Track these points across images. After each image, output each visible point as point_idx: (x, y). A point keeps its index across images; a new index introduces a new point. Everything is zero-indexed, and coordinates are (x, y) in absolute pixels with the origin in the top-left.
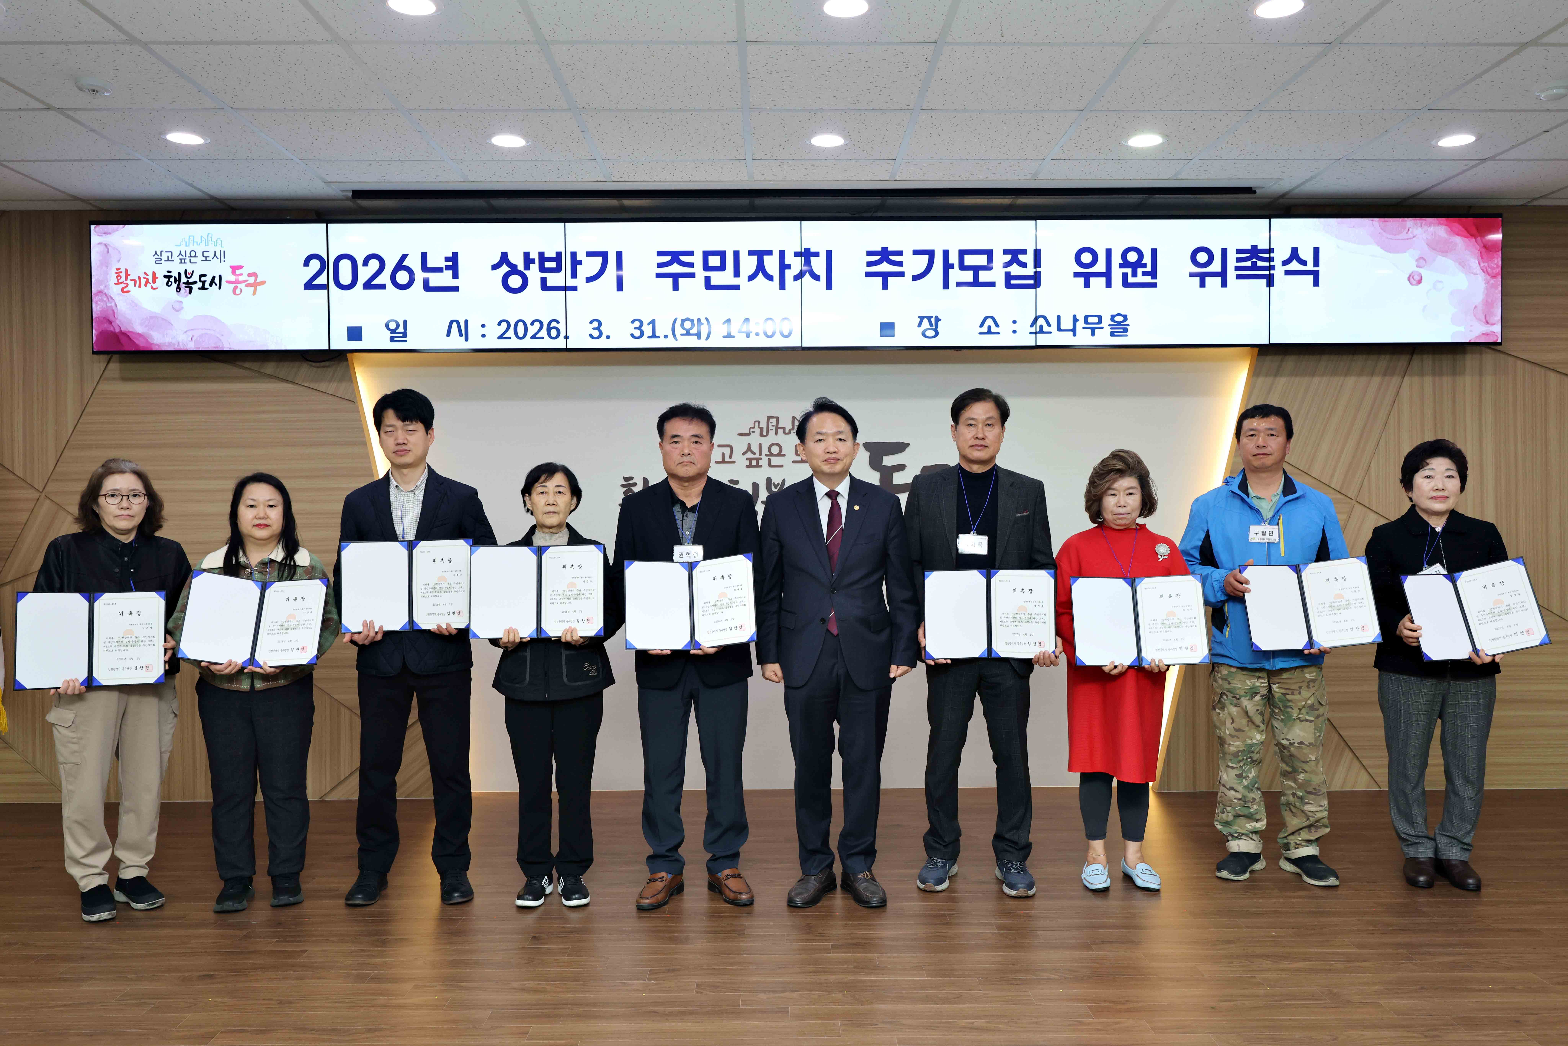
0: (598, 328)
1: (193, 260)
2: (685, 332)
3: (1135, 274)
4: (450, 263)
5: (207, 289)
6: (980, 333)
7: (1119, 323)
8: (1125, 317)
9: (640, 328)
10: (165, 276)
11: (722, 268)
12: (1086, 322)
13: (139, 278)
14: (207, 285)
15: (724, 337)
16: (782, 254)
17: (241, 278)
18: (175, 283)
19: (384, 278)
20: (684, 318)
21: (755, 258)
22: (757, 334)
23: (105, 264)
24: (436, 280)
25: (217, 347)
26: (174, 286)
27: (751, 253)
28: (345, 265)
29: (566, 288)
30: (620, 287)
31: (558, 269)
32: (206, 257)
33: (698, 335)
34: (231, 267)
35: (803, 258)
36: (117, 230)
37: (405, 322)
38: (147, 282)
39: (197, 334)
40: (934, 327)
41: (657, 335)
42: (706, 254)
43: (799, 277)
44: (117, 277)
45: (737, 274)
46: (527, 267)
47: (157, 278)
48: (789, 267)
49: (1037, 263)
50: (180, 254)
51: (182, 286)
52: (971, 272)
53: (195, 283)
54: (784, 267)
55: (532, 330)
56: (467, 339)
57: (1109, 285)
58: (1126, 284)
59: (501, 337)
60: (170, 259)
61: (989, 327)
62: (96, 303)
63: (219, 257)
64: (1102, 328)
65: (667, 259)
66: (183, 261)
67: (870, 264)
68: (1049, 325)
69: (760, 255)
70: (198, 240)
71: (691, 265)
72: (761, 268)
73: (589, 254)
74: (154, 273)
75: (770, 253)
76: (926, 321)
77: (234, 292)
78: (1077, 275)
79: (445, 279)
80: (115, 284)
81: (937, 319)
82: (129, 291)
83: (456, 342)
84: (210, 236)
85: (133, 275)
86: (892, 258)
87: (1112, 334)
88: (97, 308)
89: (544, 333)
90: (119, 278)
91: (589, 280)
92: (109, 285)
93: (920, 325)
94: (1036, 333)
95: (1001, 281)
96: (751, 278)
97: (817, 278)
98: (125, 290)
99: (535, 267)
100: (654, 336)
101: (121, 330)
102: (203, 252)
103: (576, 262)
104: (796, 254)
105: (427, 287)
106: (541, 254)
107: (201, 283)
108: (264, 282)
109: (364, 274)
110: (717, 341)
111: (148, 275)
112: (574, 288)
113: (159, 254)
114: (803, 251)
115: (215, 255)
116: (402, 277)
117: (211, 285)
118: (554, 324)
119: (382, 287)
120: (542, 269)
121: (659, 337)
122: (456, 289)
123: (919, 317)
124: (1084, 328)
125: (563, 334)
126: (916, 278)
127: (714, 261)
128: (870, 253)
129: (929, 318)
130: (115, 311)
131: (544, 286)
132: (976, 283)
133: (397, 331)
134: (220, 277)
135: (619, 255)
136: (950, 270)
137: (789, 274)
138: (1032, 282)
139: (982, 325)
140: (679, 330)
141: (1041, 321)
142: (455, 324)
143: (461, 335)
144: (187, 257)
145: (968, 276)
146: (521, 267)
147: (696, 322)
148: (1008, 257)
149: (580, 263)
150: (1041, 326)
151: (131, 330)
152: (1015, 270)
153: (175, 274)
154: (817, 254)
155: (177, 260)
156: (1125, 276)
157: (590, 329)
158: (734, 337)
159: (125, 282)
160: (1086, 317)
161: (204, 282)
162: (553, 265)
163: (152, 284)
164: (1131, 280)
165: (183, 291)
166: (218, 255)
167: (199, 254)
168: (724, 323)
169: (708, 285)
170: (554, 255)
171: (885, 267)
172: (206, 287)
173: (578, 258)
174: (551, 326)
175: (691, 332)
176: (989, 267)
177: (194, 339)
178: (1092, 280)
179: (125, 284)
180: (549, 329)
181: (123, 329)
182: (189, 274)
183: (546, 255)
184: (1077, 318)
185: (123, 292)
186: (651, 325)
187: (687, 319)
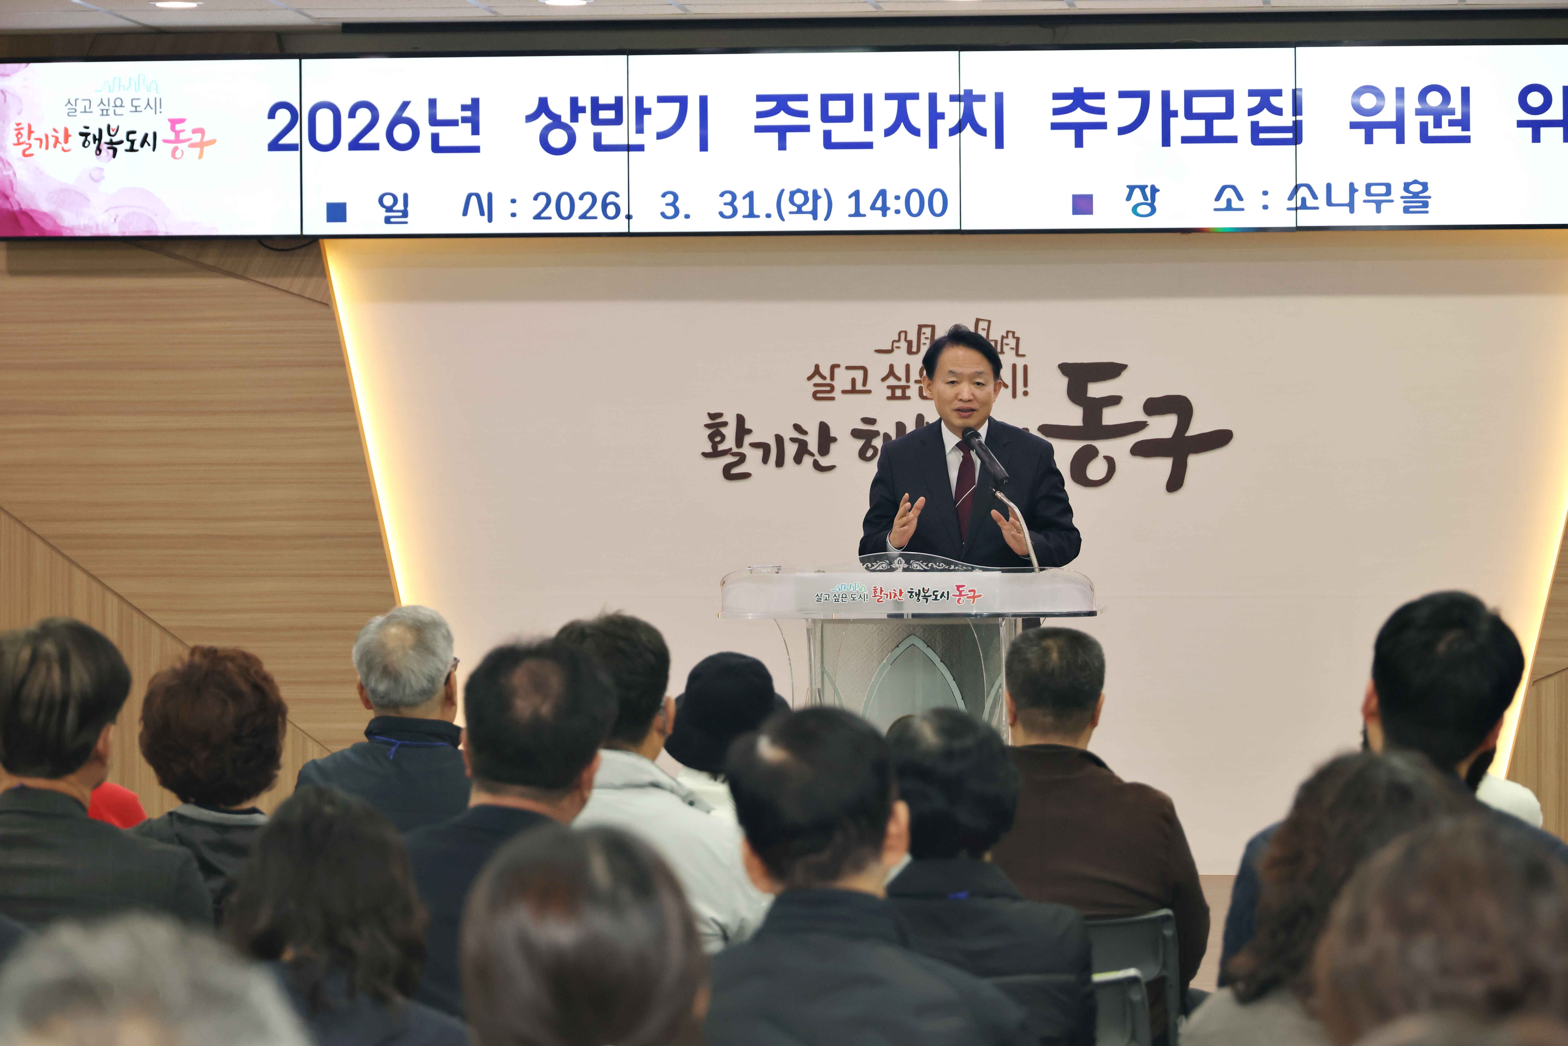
0: (673, 204)
1: (118, 110)
2: (795, 209)
3: (1438, 124)
4: (468, 114)
5: (137, 151)
6: (1216, 210)
7: (1416, 195)
8: (1425, 186)
9: (731, 204)
10: (82, 134)
11: (848, 117)
12: (1368, 193)
13: (47, 136)
14: (137, 146)
15: (850, 216)
16: (933, 98)
17: (183, 136)
18: (95, 143)
19: (378, 135)
20: (794, 189)
21: (894, 103)
22: (897, 212)
23: (2, 117)
24: (448, 137)
25: (150, 232)
26: (93, 147)
27: (889, 97)
28: (325, 118)
29: (629, 148)
30: (704, 147)
31: (618, 121)
32: (136, 107)
33: (814, 213)
34: (170, 120)
35: (962, 104)
36: (17, 71)
37: (406, 196)
38: (57, 141)
39: (122, 213)
40: (1149, 201)
41: (756, 213)
42: (826, 99)
43: (956, 130)
44: (17, 135)
45: (868, 126)
46: (574, 119)
47: (71, 136)
48: (942, 116)
49: (1297, 109)
50: (102, 102)
51: (104, 147)
52: (1202, 123)
53: (121, 142)
55: (581, 207)
56: (490, 220)
57: (1400, 139)
58: (1425, 138)
59: (538, 217)
60: (87, 110)
61: (1229, 201)
63: (154, 107)
64: (1392, 201)
65: (771, 105)
66: (104, 113)
67: (1057, 112)
68: (1315, 197)
69: (902, 99)
70: (125, 82)
71: (804, 114)
72: (902, 117)
73: (662, 99)
74: (66, 130)
75: (915, 96)
76: (1137, 192)
77: (173, 156)
78: (1354, 125)
79: (460, 135)
80: (15, 144)
81: (1154, 190)
82: (32, 155)
83: (476, 224)
84: (141, 77)
85: (38, 133)
86: (1089, 102)
87: (1406, 210)
89: (597, 210)
90: (20, 136)
91: (661, 136)
92: (6, 146)
93: (1129, 198)
94: (1296, 209)
95: (1245, 135)
96: (889, 132)
97: (982, 132)
98: (27, 153)
99: (585, 118)
100: (751, 215)
101: (21, 209)
102: (132, 100)
103: (642, 111)
104: (953, 98)
105: (436, 147)
106: (595, 100)
107: (130, 143)
108: (213, 142)
109: (350, 129)
110: (841, 221)
111: (57, 132)
112: (640, 148)
113: (73, 102)
114: (962, 93)
115: (148, 104)
116: (403, 134)
117: (142, 145)
118: (611, 198)
119: (375, 147)
120: (596, 120)
121: (758, 216)
122: (476, 149)
123: (1128, 186)
124: (1365, 201)
125: (624, 212)
126: (1123, 131)
127: (837, 108)
128: (1057, 96)
129: (1143, 188)
130: (14, 182)
131: (599, 146)
132: (1209, 138)
133: (394, 209)
134: (155, 134)
135: (703, 101)
136: (1172, 120)
137: (943, 127)
138: (1290, 136)
139: (1218, 198)
140: (787, 207)
141: (1303, 192)
142: (474, 199)
143: (482, 213)
144: (110, 108)
145: (1198, 128)
146: (566, 118)
147: (810, 195)
148: (1256, 101)
149: (649, 111)
150: (1304, 200)
151: (33, 207)
152: (1266, 118)
153: (94, 131)
154: (982, 98)
155: (96, 110)
156: (1424, 126)
157: (662, 205)
158: (864, 215)
159: (27, 142)
160: (1368, 186)
161: (133, 142)
162: (610, 114)
163: (64, 144)
164: (1432, 132)
165: (104, 153)
166: (152, 104)
167: (127, 103)
168: (850, 197)
169: (828, 143)
170: (613, 102)
171: (1079, 116)
172: (135, 148)
173: (646, 106)
174: (608, 201)
175: (804, 209)
176: (1229, 114)
177: (118, 220)
178: (1376, 132)
179: (27, 144)
180: (605, 205)
181: (23, 207)
182: (113, 131)
183: (601, 102)
184: (1356, 187)
185: (24, 155)
186: (748, 199)
187: (799, 191)
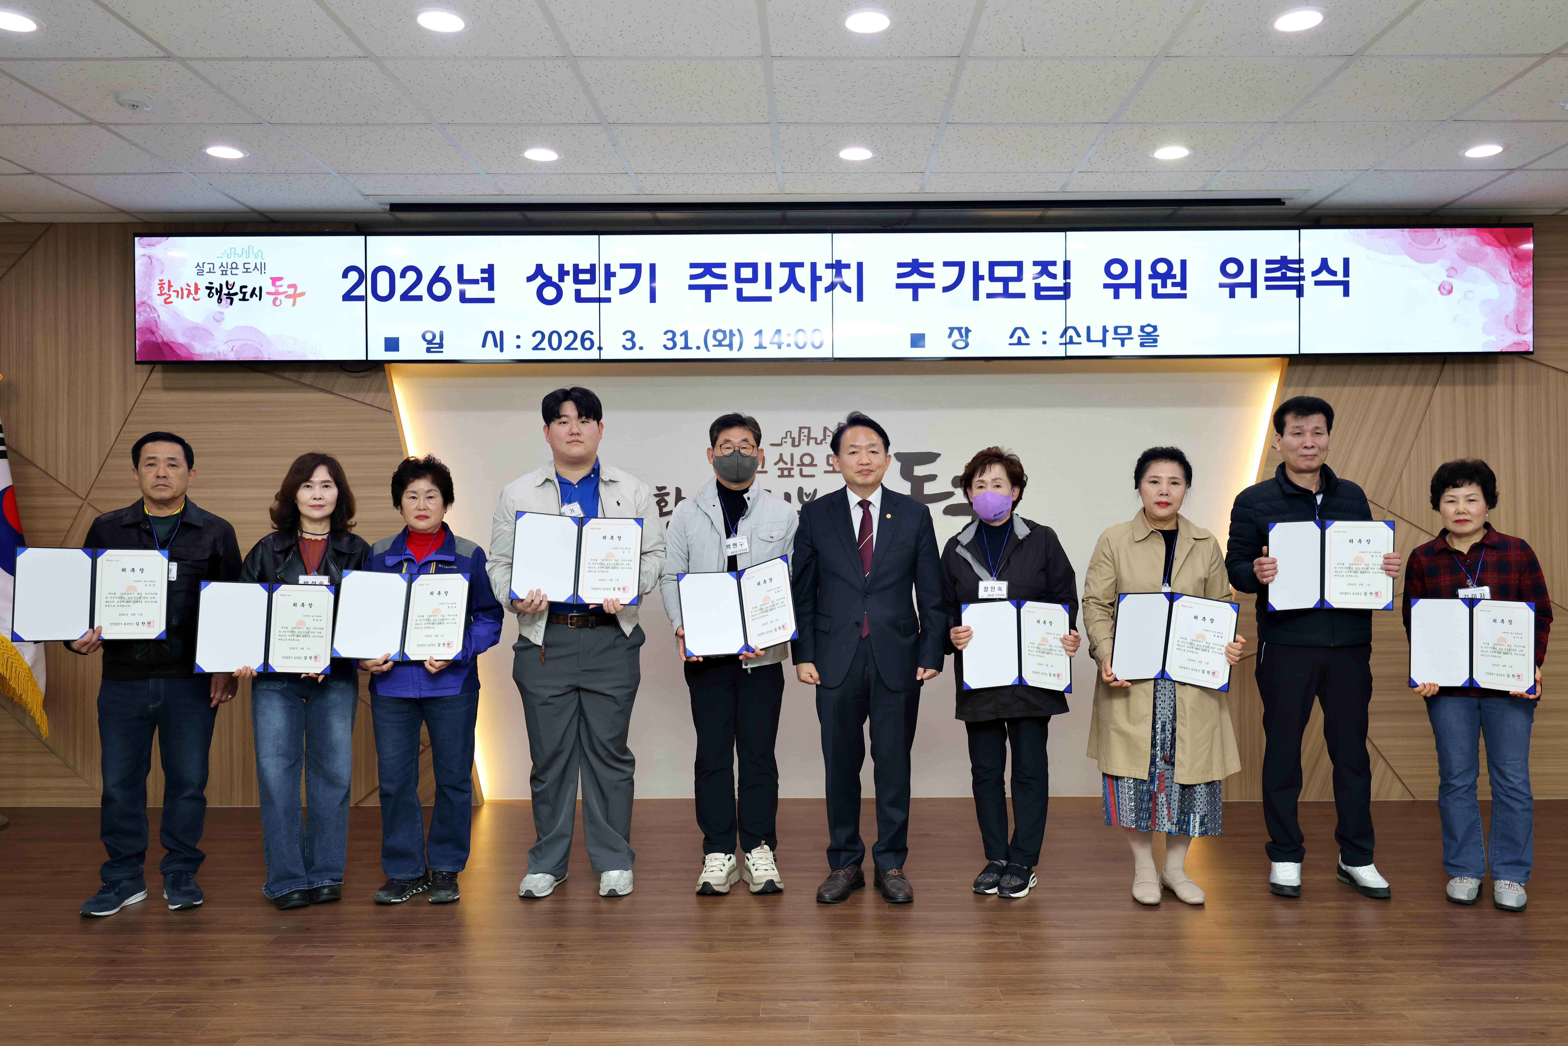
0: (631, 340)
1: (234, 271)
2: (717, 343)
3: (1164, 285)
4: (486, 275)
5: (248, 300)
6: (1010, 344)
7: (1149, 334)
8: (1155, 328)
9: (672, 339)
10: (207, 288)
12: (1116, 333)
13: (182, 289)
14: (248, 296)
15: (756, 348)
16: (814, 266)
17: (281, 290)
18: (217, 294)
19: (421, 290)
20: (716, 329)
21: (787, 270)
22: (789, 345)
23: (149, 275)
24: (472, 291)
25: (257, 358)
26: (216, 297)
27: (783, 265)
28: (383, 277)
29: (599, 300)
30: (653, 299)
31: (592, 281)
32: (247, 269)
33: (730, 346)
34: (271, 278)
35: (834, 270)
36: (159, 243)
37: (441, 333)
38: (189, 293)
39: (237, 344)
40: (964, 338)
41: (689, 346)
42: (739, 266)
43: (830, 288)
44: (160, 288)
45: (768, 285)
46: (561, 279)
47: (199, 289)
48: (820, 278)
49: (1067, 274)
50: (222, 265)
51: (224, 297)
52: (1001, 284)
53: (236, 294)
54: (815, 278)
55: (566, 341)
56: (502, 350)
57: (1138, 295)
58: (1155, 295)
59: (536, 348)
60: (212, 271)
61: (1019, 338)
62: (140, 313)
63: (260, 269)
64: (1132, 338)
65: (700, 271)
66: (224, 273)
67: (900, 276)
68: (1079, 335)
69: (792, 267)
70: (239, 251)
71: (723, 277)
72: (792, 280)
73: (623, 266)
74: (196, 285)
75: (801, 265)
76: (956, 332)
77: (274, 303)
78: (1106, 286)
79: (481, 290)
80: (158, 295)
81: (968, 331)
82: (172, 302)
83: (491, 353)
84: (251, 248)
85: (176, 287)
86: (923, 269)
87: (1142, 345)
88: (140, 319)
89: (577, 344)
90: (162, 289)
91: (623, 291)
92: (152, 296)
93: (950, 336)
95: (1030, 292)
96: (783, 289)
97: (848, 289)
98: (168, 301)
99: (569, 279)
101: (163, 341)
102: (244, 264)
103: (609, 274)
104: (828, 266)
105: (463, 299)
106: (576, 266)
107: (242, 295)
108: (303, 294)
109: (402, 285)
110: (749, 352)
111: (190, 286)
112: (608, 300)
113: (201, 265)
114: (834, 262)
115: (256, 267)
116: (439, 289)
117: (251, 296)
118: (587, 335)
119: (419, 298)
120: (577, 281)
121: (691, 348)
122: (491, 300)
123: (949, 328)
124: (1113, 339)
125: (596, 345)
126: (946, 289)
127: (746, 273)
128: (900, 265)
129: (959, 329)
130: (158, 322)
131: (579, 298)
132: (1006, 294)
133: (433, 342)
134: (261, 288)
135: (653, 267)
136: (980, 282)
137: (821, 286)
138: (1061, 293)
139: (1012, 336)
140: (711, 342)
141: (1071, 332)
142: (490, 336)
143: (496, 346)
144: (228, 269)
145: (998, 287)
146: (555, 279)
147: (728, 334)
148: (1039, 268)
149: (614, 274)
150: (1071, 337)
151: (173, 340)
152: (1045, 281)
153: (216, 285)
154: (848, 266)
155: (218, 271)
156: (1154, 287)
157: (623, 340)
158: (766, 348)
159: (168, 293)
160: (1116, 328)
161: (245, 294)
162: (587, 277)
163: (194, 295)
164: (1160, 291)
165: (224, 302)
166: (259, 266)
167: (240, 266)
168: (756, 334)
169: (740, 297)
170: (589, 268)
171: (915, 279)
172: (246, 298)
173: (612, 270)
174: (585, 337)
175: (723, 343)
176: (1019, 278)
177: (234, 350)
178: (1122, 291)
179: (168, 295)
180: (583, 340)
181: (165, 339)
182: (230, 285)
183: (580, 267)
184: (1107, 329)
185: (166, 303)
186: (684, 336)
187: (720, 330)
